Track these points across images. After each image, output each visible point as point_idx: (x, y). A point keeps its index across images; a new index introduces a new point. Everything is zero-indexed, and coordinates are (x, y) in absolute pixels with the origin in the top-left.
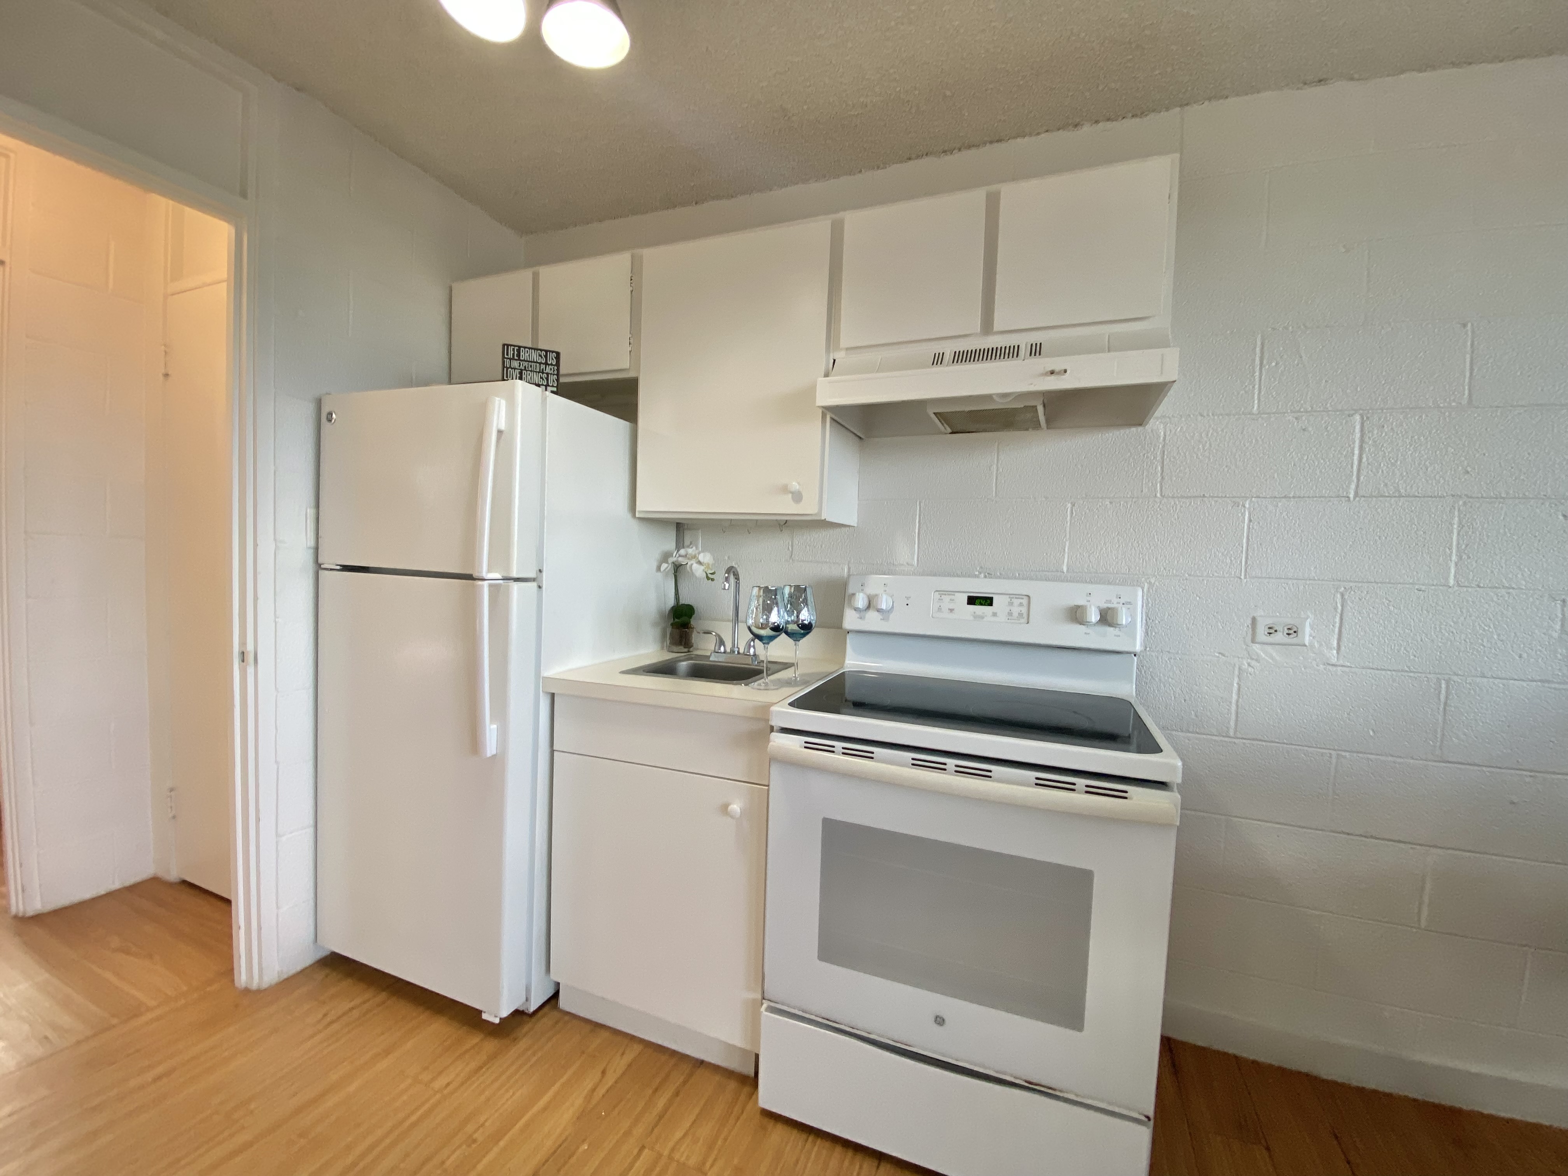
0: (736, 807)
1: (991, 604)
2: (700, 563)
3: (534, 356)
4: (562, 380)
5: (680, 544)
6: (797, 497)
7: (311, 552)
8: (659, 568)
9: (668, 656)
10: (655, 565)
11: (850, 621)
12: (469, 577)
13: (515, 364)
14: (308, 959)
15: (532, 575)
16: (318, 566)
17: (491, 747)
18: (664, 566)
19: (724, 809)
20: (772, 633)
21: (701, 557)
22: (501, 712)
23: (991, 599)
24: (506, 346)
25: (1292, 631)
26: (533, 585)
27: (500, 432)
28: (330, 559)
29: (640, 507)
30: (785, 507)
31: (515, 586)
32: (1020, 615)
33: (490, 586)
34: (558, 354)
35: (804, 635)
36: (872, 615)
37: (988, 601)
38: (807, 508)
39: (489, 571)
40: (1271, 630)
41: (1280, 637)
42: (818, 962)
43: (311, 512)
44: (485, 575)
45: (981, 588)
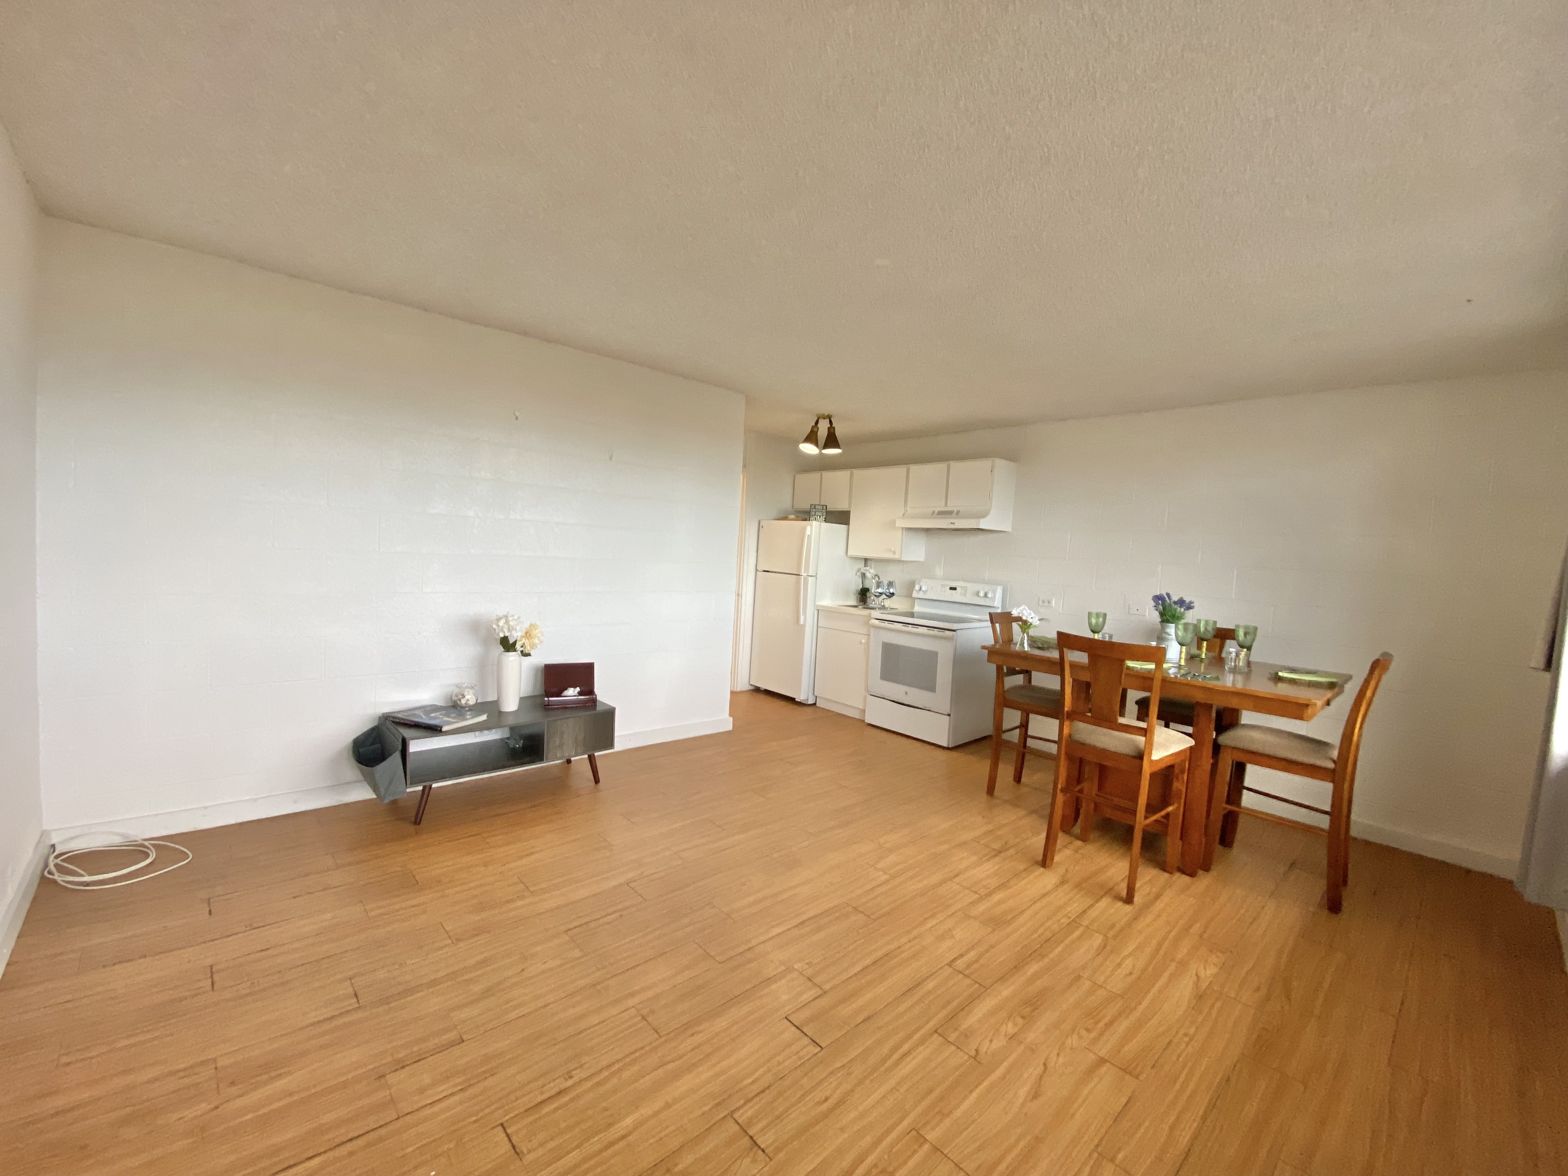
0: (863, 641)
1: (956, 590)
2: (870, 573)
3: (820, 507)
4: (827, 510)
5: (866, 565)
6: (894, 553)
7: (755, 566)
8: (856, 574)
9: (857, 604)
10: (855, 572)
11: (915, 595)
12: (799, 575)
13: (814, 510)
14: (747, 687)
15: (814, 575)
16: (757, 570)
17: (802, 622)
18: (858, 573)
19: (861, 643)
20: (879, 594)
21: (871, 571)
22: (805, 614)
23: (956, 588)
24: (811, 505)
25: (1049, 602)
26: (815, 578)
27: (808, 535)
28: (760, 568)
29: (849, 553)
30: (890, 556)
31: (810, 578)
32: (964, 594)
33: (804, 577)
34: (826, 506)
35: (892, 596)
36: (921, 593)
37: (955, 589)
38: (897, 556)
39: (804, 573)
40: (1043, 602)
41: (1046, 604)
42: (880, 680)
43: (756, 554)
44: (803, 574)
45: (953, 585)
